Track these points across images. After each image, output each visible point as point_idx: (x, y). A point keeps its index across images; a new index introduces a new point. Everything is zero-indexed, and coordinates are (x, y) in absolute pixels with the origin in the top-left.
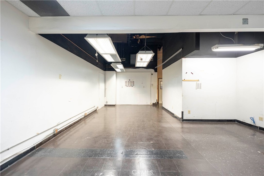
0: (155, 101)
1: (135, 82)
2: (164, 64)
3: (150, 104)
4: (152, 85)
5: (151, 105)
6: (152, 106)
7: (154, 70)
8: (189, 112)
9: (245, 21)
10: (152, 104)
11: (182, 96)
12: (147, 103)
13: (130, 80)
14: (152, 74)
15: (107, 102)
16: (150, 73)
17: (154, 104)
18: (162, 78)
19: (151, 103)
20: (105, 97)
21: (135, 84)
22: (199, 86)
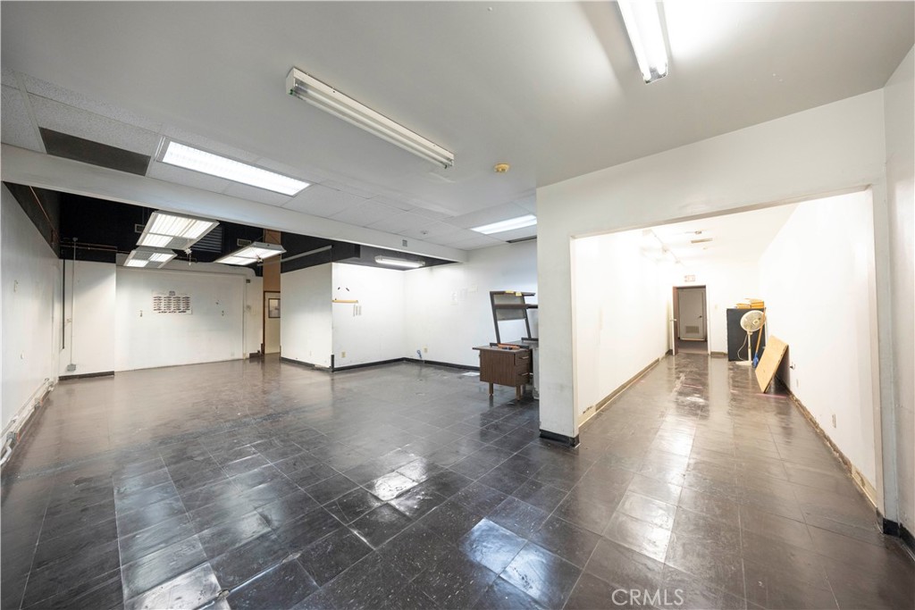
0: (256, 348)
1: (191, 300)
2: (286, 262)
3: (241, 357)
4: (249, 307)
5: (247, 359)
6: (248, 362)
7: (253, 271)
8: (343, 354)
9: (405, 243)
10: (248, 356)
11: (333, 328)
12: (233, 355)
13: (172, 293)
14: (248, 281)
15: (72, 367)
16: (242, 279)
17: (253, 357)
18: (279, 292)
19: (244, 355)
20: (60, 351)
21: (191, 305)
22: (357, 311)
